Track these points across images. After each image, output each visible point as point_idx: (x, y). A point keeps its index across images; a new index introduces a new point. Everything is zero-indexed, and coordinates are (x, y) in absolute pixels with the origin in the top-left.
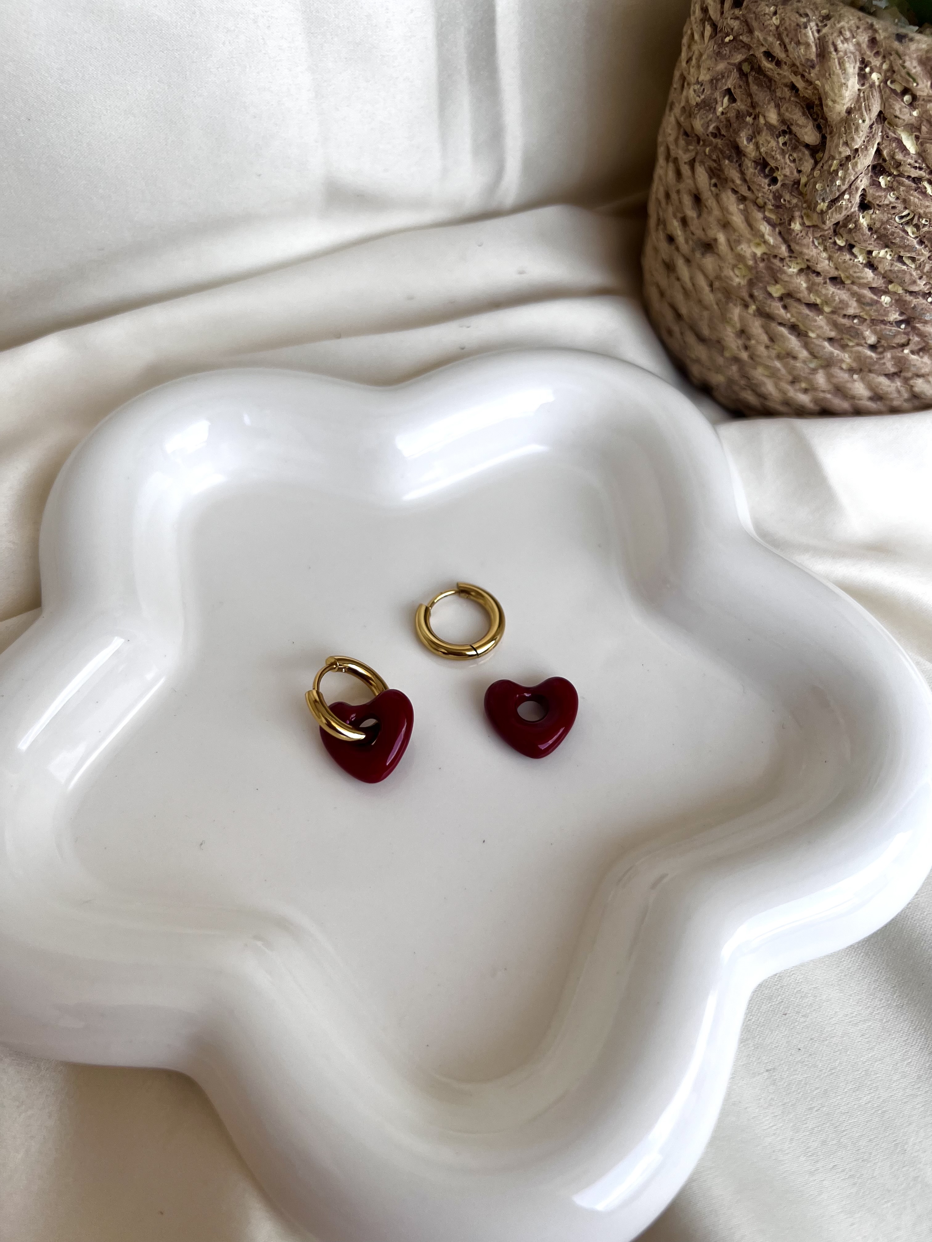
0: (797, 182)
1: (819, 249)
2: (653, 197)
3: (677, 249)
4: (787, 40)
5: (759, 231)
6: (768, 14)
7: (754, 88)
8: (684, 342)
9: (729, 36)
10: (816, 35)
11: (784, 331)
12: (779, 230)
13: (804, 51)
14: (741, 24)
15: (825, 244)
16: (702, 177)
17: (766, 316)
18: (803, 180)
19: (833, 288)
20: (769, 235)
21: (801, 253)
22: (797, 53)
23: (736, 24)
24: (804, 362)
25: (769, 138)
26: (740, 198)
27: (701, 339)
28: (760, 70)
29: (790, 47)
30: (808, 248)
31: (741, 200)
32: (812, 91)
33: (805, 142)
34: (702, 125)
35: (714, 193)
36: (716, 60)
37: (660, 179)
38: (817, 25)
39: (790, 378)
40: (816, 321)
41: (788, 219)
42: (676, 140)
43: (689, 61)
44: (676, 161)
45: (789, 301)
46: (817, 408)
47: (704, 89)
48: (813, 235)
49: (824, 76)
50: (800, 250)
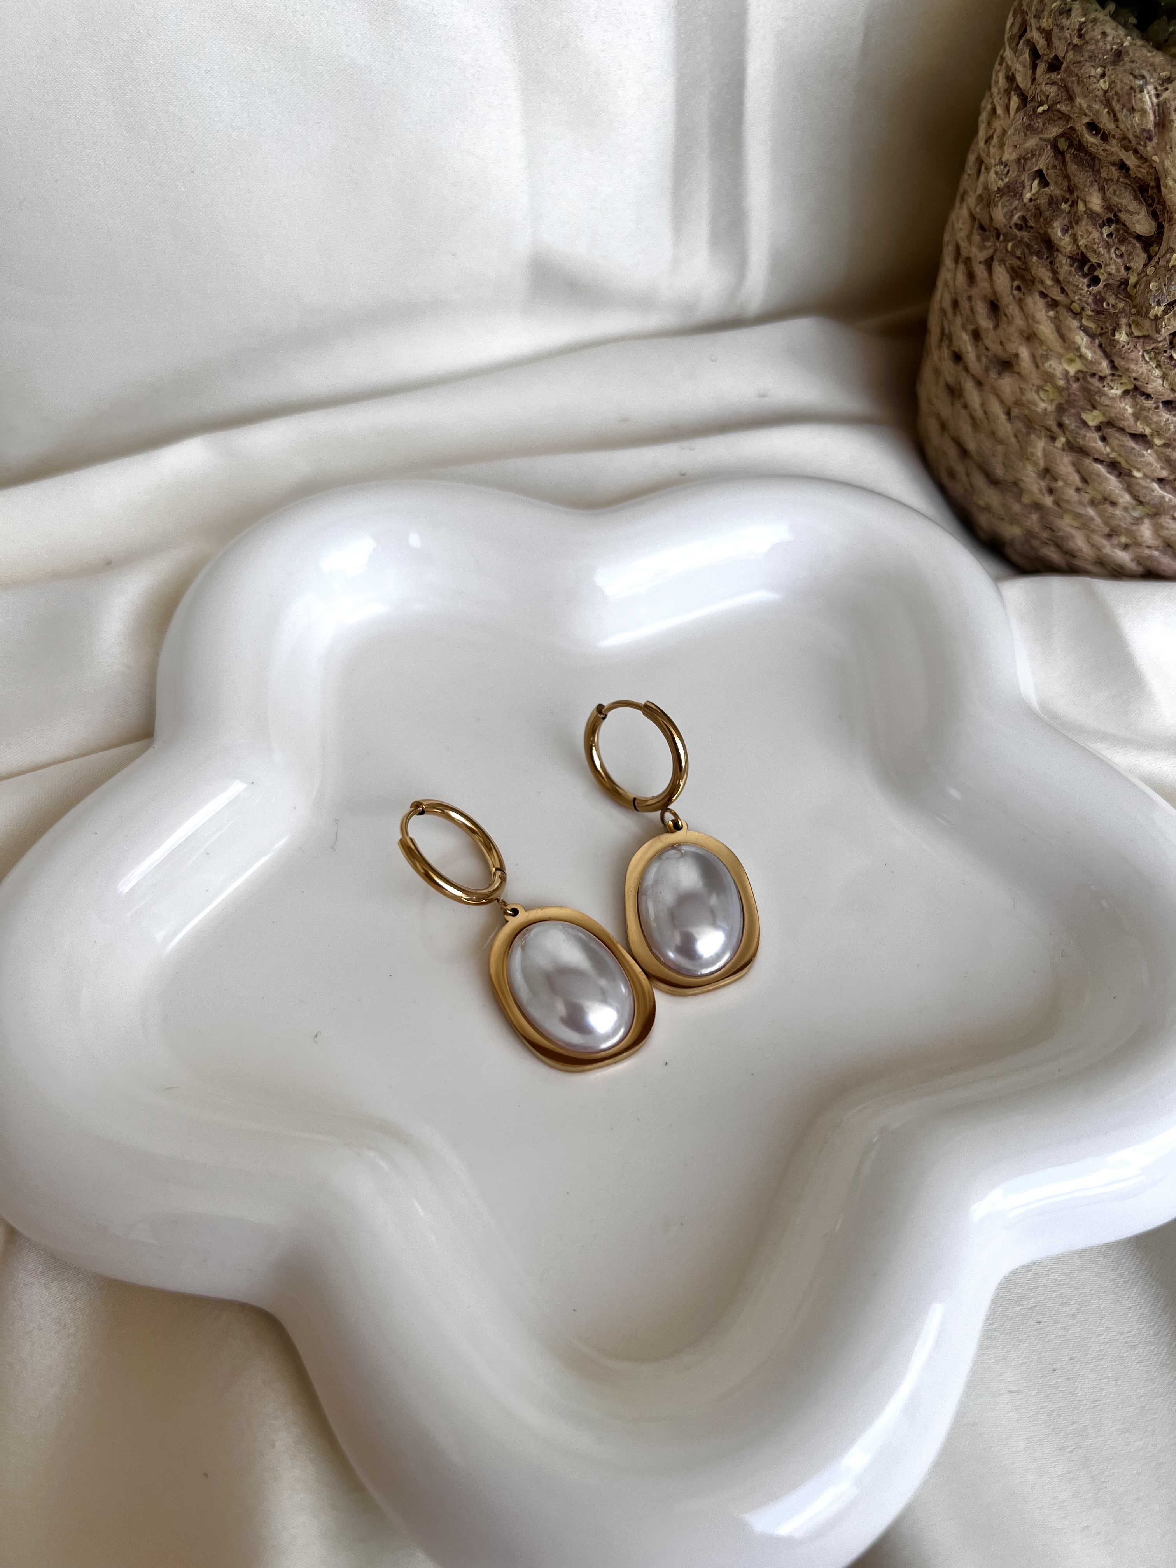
0: (1125, 282)
1: (1150, 365)
2: (935, 306)
3: (966, 369)
4: (1117, 107)
5: (1074, 343)
6: (1095, 77)
7: (1072, 167)
8: (971, 485)
9: (1042, 105)
10: (1155, 100)
11: (1101, 469)
12: (1099, 342)
13: (1139, 120)
14: (1059, 89)
15: (1159, 358)
16: (1002, 278)
17: (1078, 450)
18: (1133, 279)
19: (1167, 414)
20: (1086, 347)
21: (1128, 370)
22: (1130, 122)
23: (1052, 91)
24: (1126, 509)
25: (1090, 229)
26: (1050, 303)
27: (994, 482)
28: (1080, 146)
29: (1120, 116)
30: (1137, 364)
31: (1051, 305)
32: (1147, 169)
33: (1136, 233)
34: (1005, 215)
35: (1017, 298)
36: (1026, 135)
37: (946, 284)
38: (1156, 89)
39: (1107, 530)
40: (1143, 456)
41: (1111, 328)
42: (969, 237)
43: (988, 140)
44: (968, 261)
45: (1109, 431)
46: (1139, 569)
47: (1008, 170)
48: (1143, 347)
49: (1165, 148)
50: (1126, 366)
